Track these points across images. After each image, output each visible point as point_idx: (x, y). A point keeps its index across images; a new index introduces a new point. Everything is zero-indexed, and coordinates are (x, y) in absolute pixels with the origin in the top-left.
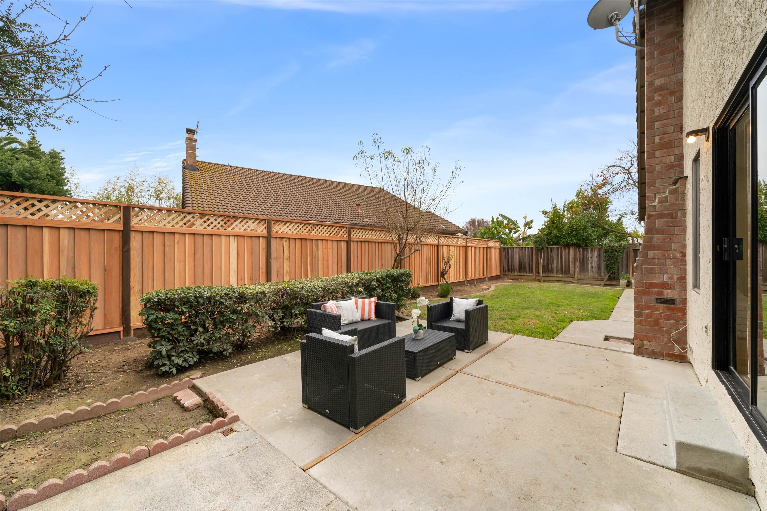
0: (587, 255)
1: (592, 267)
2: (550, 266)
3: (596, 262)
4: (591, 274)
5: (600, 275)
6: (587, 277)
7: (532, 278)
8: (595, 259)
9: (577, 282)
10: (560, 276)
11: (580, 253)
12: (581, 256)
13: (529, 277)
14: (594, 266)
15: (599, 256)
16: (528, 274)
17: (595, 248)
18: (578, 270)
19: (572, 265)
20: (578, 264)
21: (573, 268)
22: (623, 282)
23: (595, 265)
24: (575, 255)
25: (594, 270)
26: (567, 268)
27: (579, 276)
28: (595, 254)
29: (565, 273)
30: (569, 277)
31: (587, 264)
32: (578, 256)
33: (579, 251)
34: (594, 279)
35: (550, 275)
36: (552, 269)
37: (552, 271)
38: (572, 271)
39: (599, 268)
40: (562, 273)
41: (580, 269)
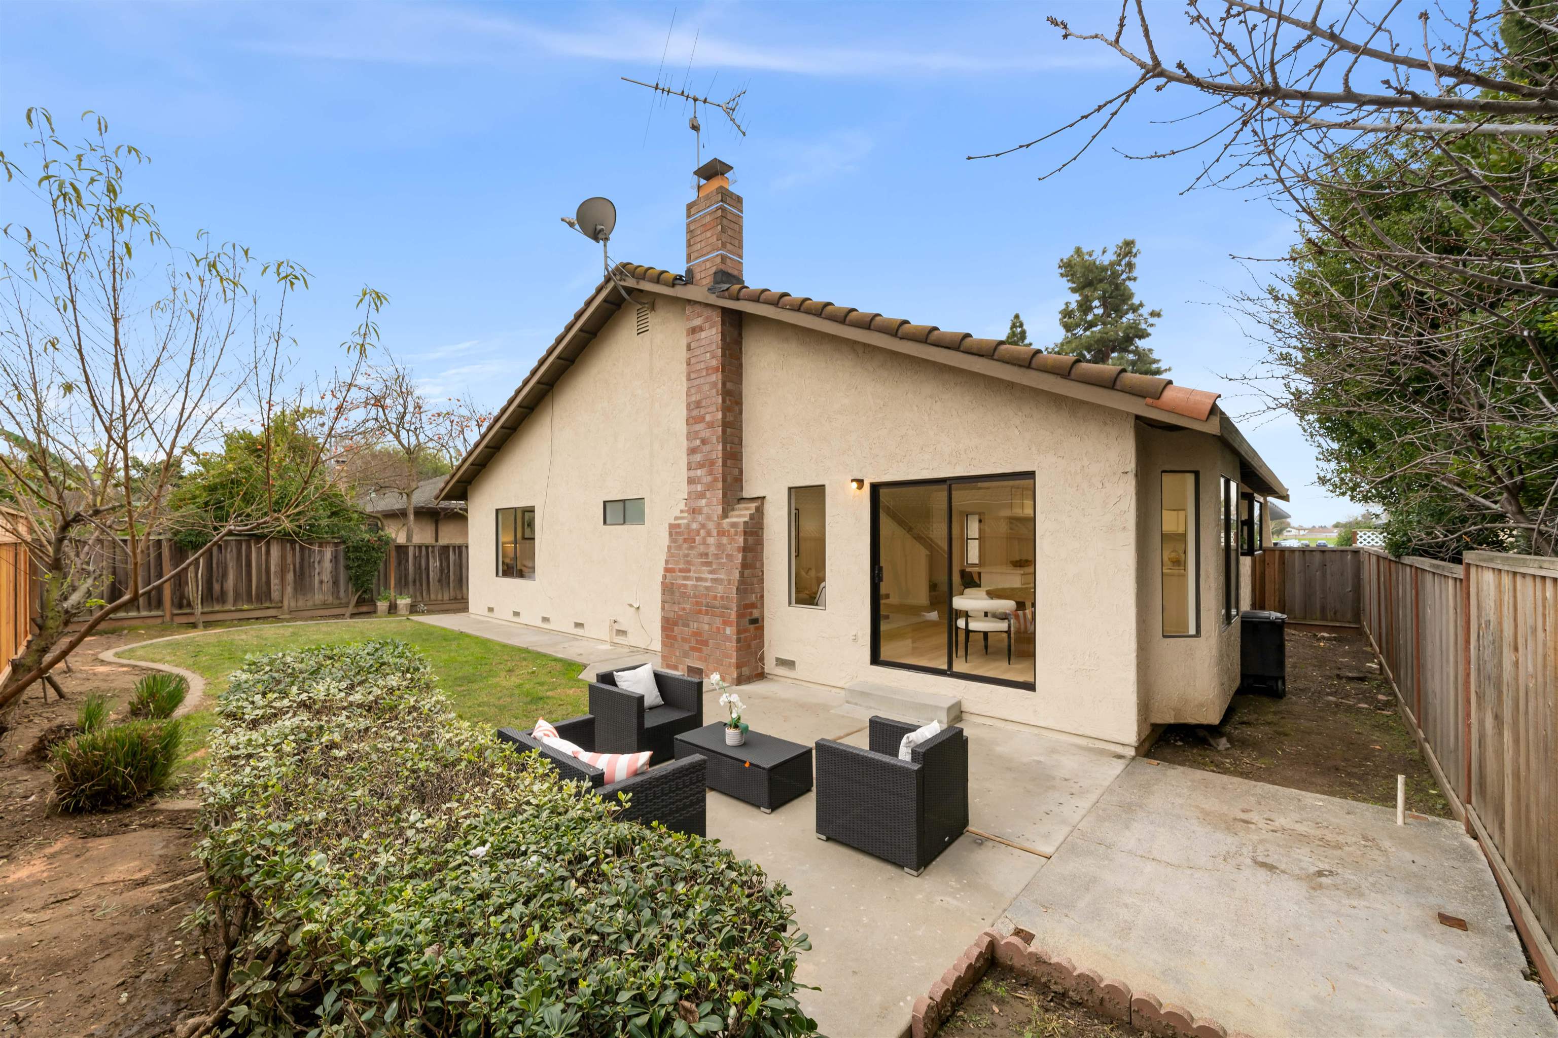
0: (310, 557)
1: (321, 582)
2: (217, 587)
3: (329, 571)
4: (318, 598)
5: (338, 598)
6: (310, 603)
7: (159, 621)
8: (327, 565)
9: (288, 616)
10: (245, 607)
11: (294, 555)
12: (298, 561)
13: (149, 621)
14: (325, 579)
15: (335, 559)
16: (144, 613)
17: (328, 543)
18: (289, 590)
19: (275, 581)
20: (290, 577)
21: (279, 587)
22: (382, 605)
23: (326, 577)
24: (283, 557)
25: (325, 587)
26: (264, 588)
27: (293, 604)
28: (328, 553)
29: (259, 599)
30: (268, 608)
31: (311, 577)
32: (289, 560)
33: (294, 549)
34: (325, 605)
35: (217, 608)
36: (223, 593)
37: (222, 599)
38: (275, 595)
39: (336, 583)
40: (249, 600)
41: (295, 589)
